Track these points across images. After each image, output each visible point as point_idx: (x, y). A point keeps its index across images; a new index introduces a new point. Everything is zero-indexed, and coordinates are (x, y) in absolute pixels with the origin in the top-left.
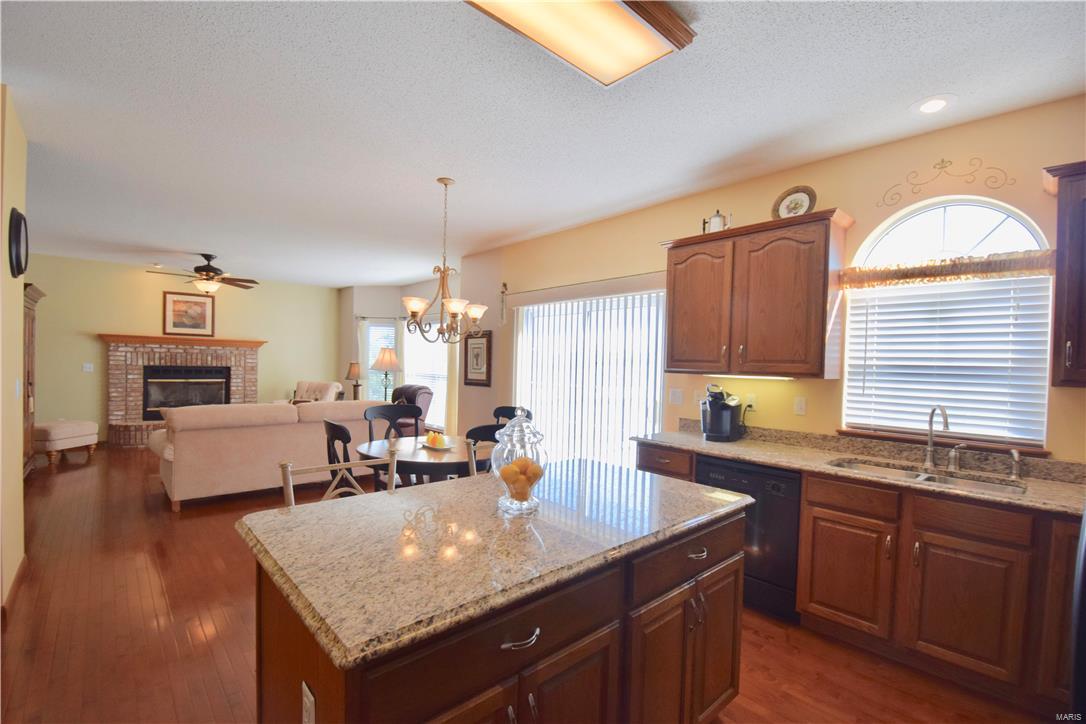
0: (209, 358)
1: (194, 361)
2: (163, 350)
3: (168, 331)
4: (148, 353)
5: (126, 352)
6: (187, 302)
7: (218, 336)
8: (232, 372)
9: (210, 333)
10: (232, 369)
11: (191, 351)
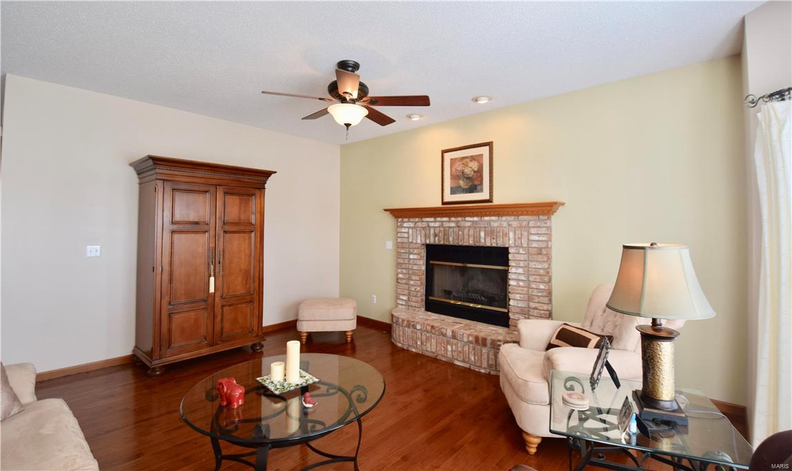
0: (482, 234)
1: (466, 237)
2: (437, 224)
3: (445, 200)
4: (424, 228)
5: (409, 228)
6: (463, 158)
7: (496, 201)
8: (510, 256)
9: (487, 197)
10: (511, 250)
11: (462, 224)
